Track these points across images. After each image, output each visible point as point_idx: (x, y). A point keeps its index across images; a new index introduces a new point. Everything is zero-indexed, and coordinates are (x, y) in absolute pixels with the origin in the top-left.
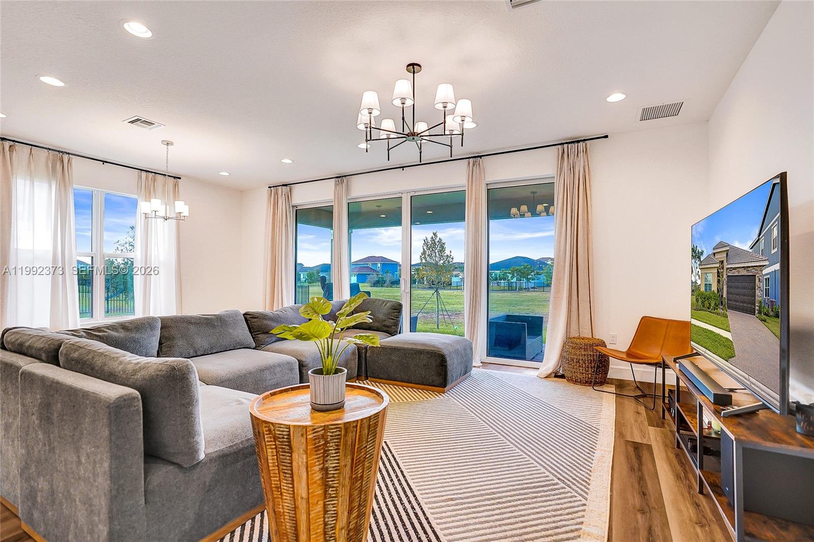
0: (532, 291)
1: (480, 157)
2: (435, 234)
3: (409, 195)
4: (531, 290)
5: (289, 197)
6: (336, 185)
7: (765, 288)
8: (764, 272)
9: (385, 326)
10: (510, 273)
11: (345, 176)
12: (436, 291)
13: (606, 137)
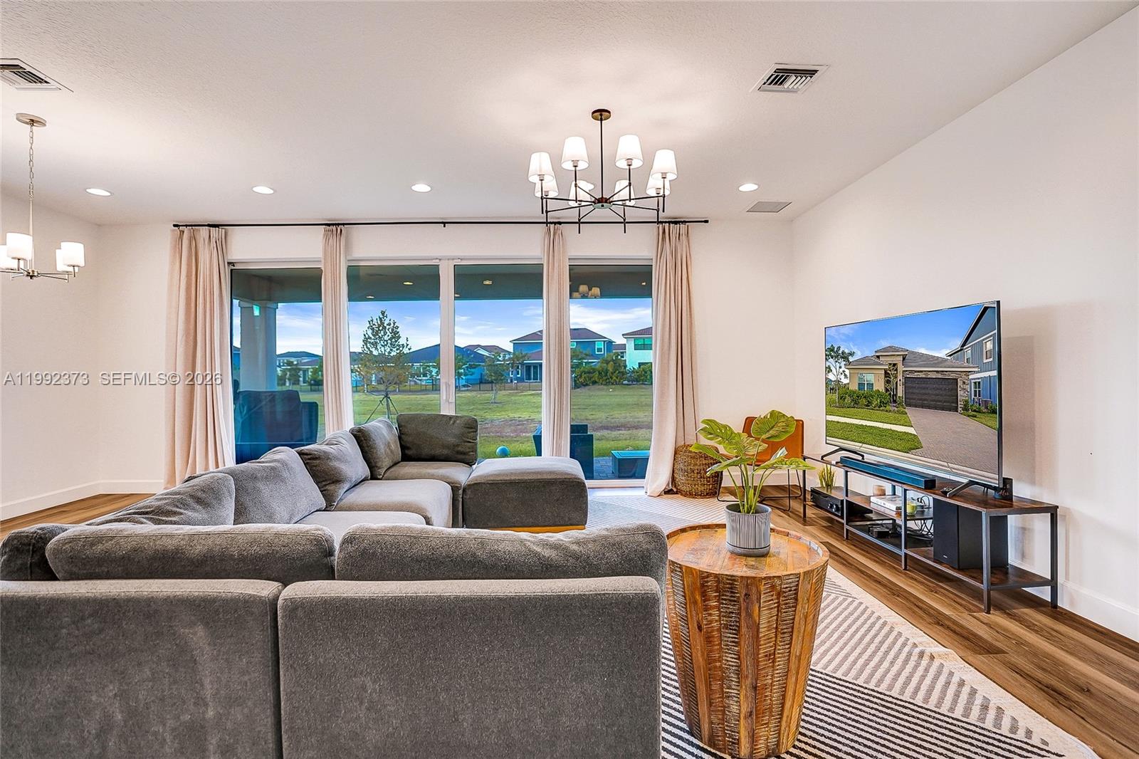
0: (464, 391)
1: (560, 223)
2: (383, 313)
3: (452, 263)
4: (464, 389)
5: (222, 246)
6: (326, 236)
7: (973, 390)
8: (971, 377)
9: (458, 452)
10: (434, 367)
11: (344, 224)
12: (387, 396)
13: (707, 222)
